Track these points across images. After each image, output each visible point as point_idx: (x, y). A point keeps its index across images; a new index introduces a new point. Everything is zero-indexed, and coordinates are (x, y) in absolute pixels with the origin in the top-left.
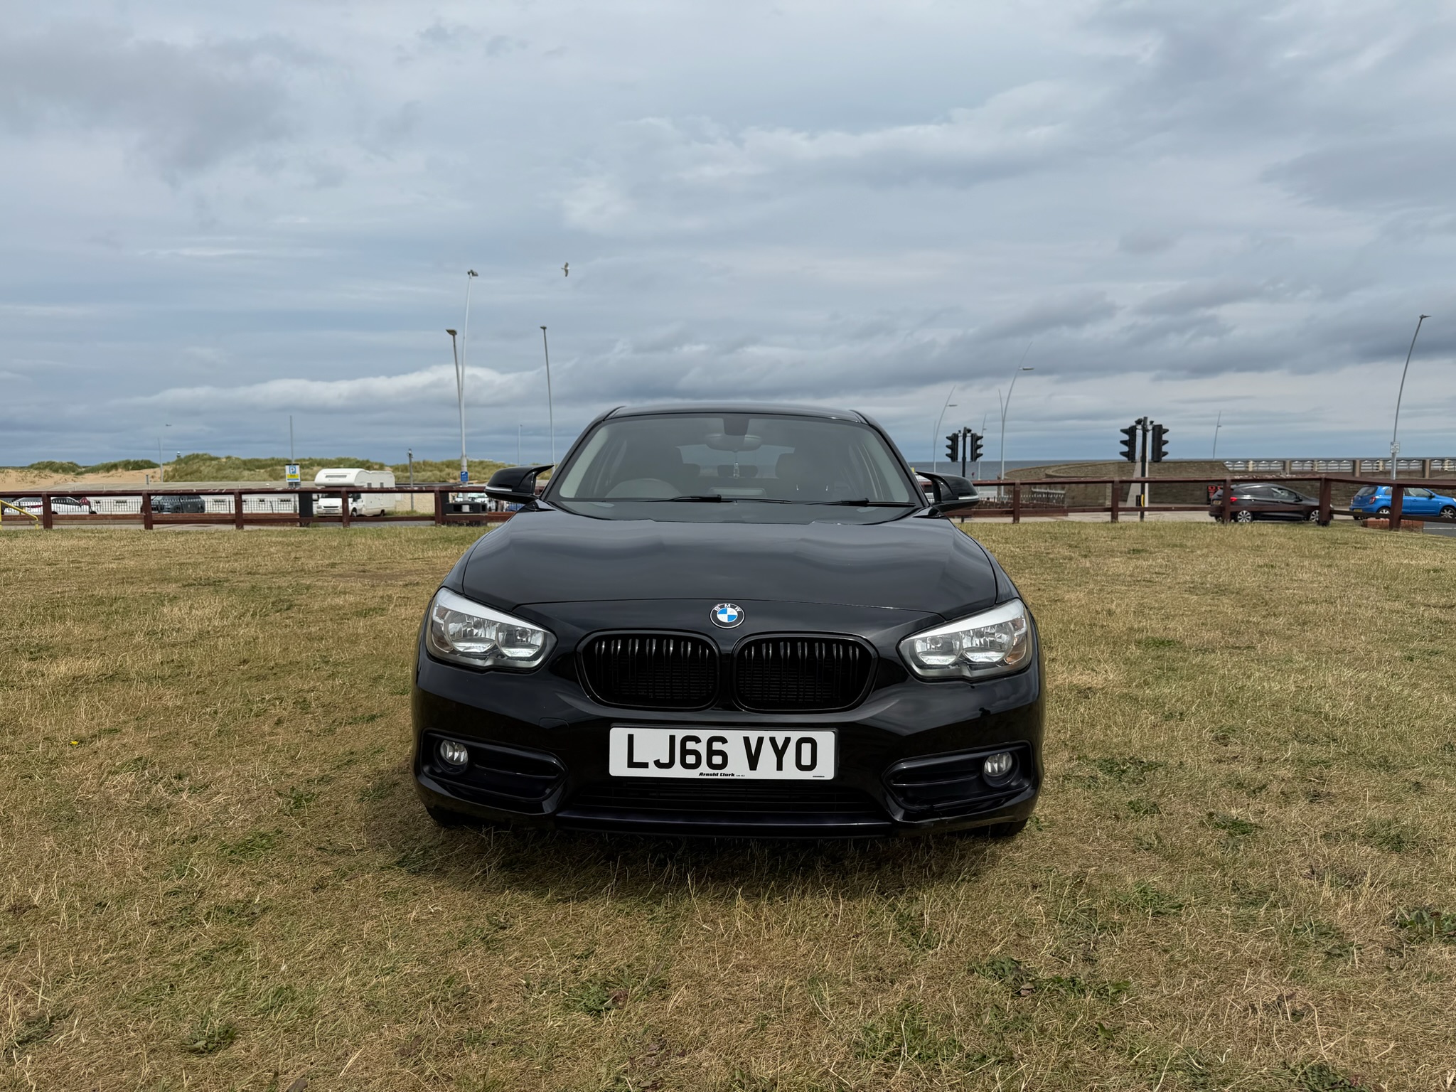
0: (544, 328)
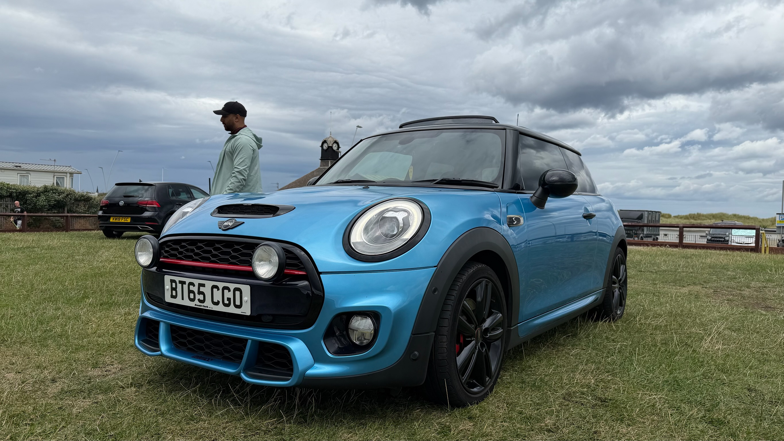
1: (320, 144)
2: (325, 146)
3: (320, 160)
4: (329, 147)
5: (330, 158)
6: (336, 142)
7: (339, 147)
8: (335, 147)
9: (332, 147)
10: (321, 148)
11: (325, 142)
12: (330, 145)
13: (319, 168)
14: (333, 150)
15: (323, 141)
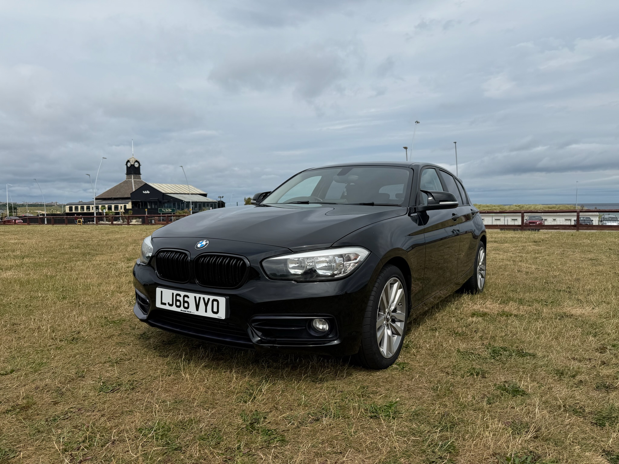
0: (455, 143)
1: (125, 164)
2: (129, 165)
3: (126, 175)
4: (131, 165)
5: (132, 173)
6: (137, 161)
7: (139, 165)
8: (136, 165)
10: (126, 166)
11: (128, 161)
12: (132, 164)
13: (125, 181)
14: (135, 167)
15: (127, 161)
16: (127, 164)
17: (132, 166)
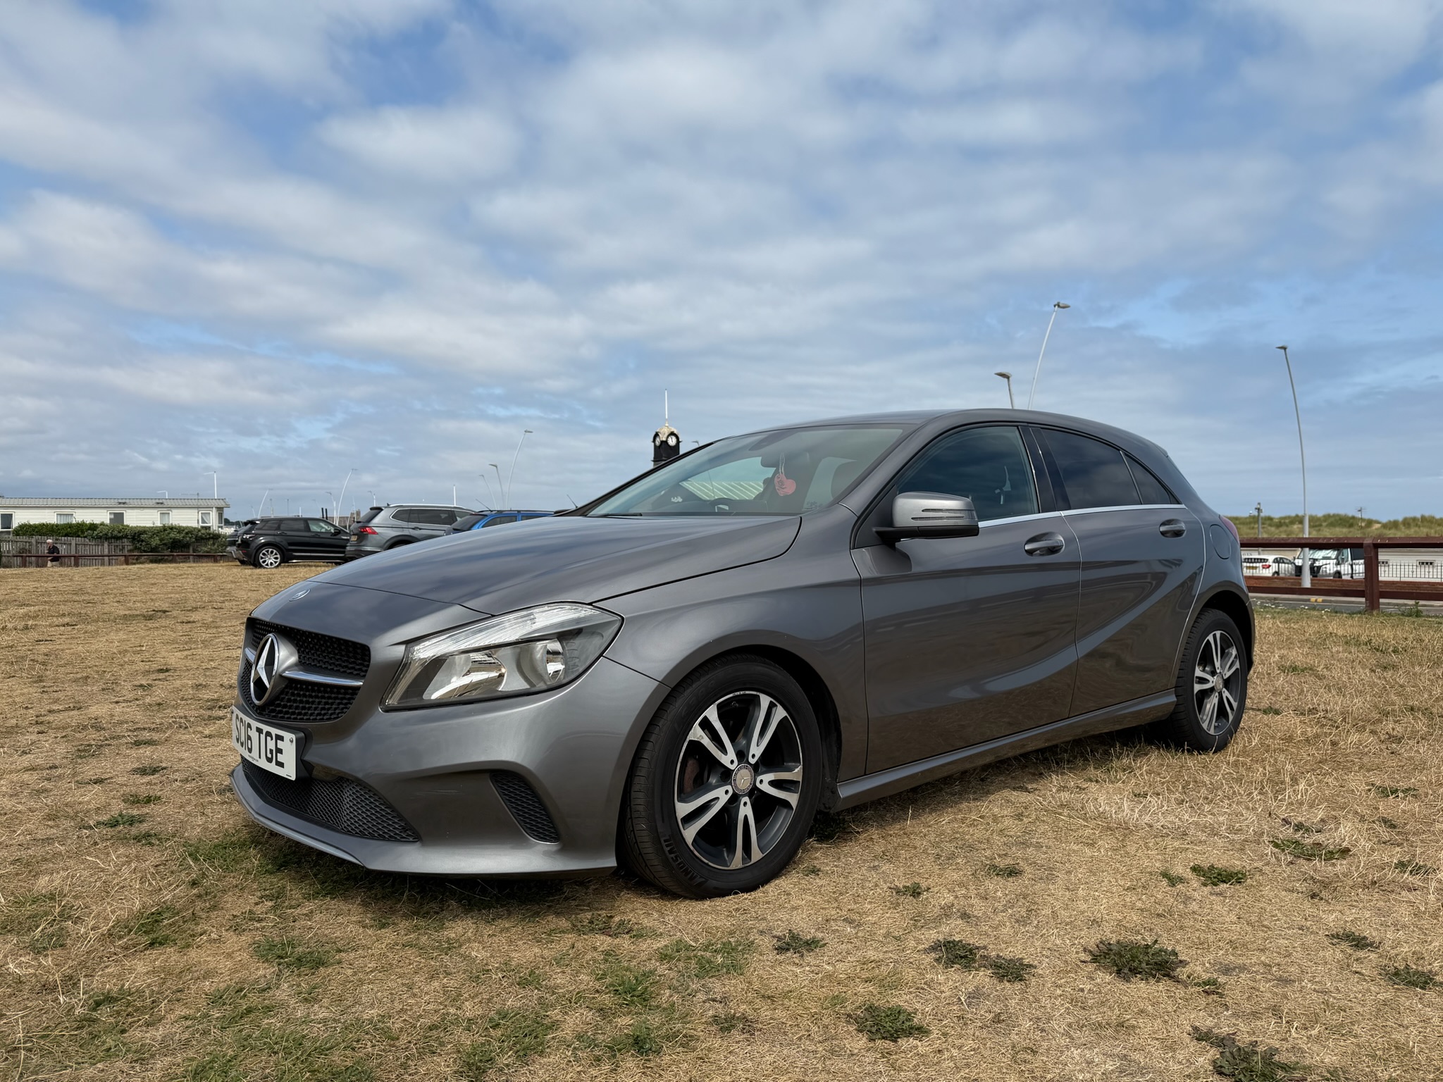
0: (1285, 348)
1: (652, 439)
2: (658, 442)
3: (653, 463)
4: (663, 442)
5: (664, 459)
6: (672, 434)
7: (678, 442)
8: (672, 442)
9: (666, 442)
10: (653, 444)
11: (657, 435)
12: (664, 439)
14: (670, 447)
15: (654, 433)
16: (654, 441)
17: (665, 443)
